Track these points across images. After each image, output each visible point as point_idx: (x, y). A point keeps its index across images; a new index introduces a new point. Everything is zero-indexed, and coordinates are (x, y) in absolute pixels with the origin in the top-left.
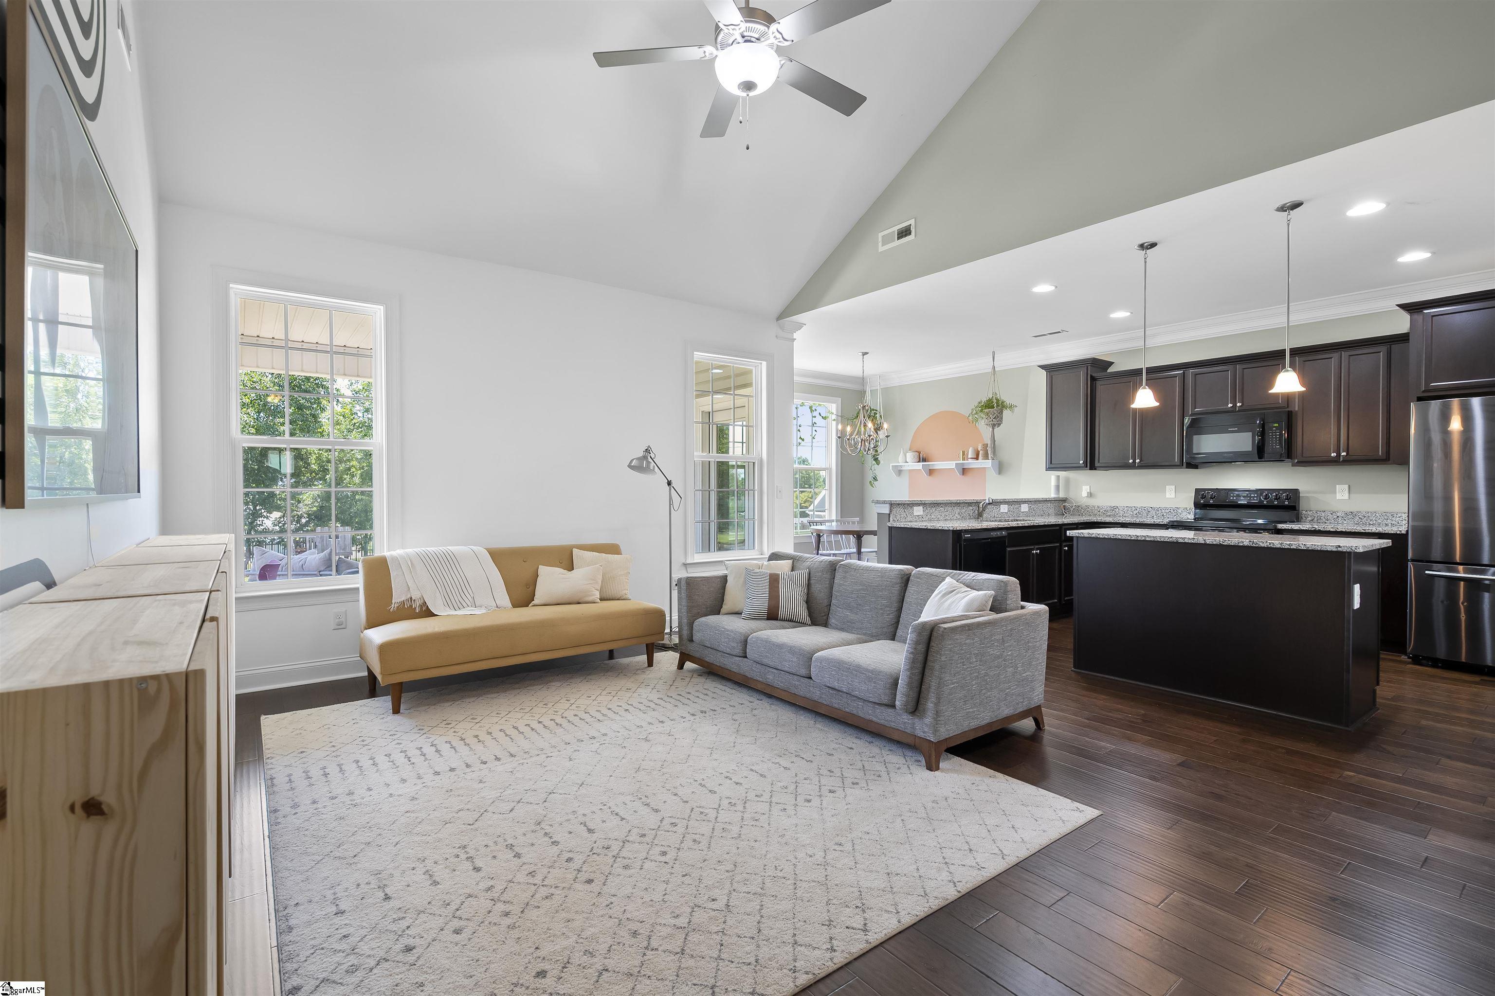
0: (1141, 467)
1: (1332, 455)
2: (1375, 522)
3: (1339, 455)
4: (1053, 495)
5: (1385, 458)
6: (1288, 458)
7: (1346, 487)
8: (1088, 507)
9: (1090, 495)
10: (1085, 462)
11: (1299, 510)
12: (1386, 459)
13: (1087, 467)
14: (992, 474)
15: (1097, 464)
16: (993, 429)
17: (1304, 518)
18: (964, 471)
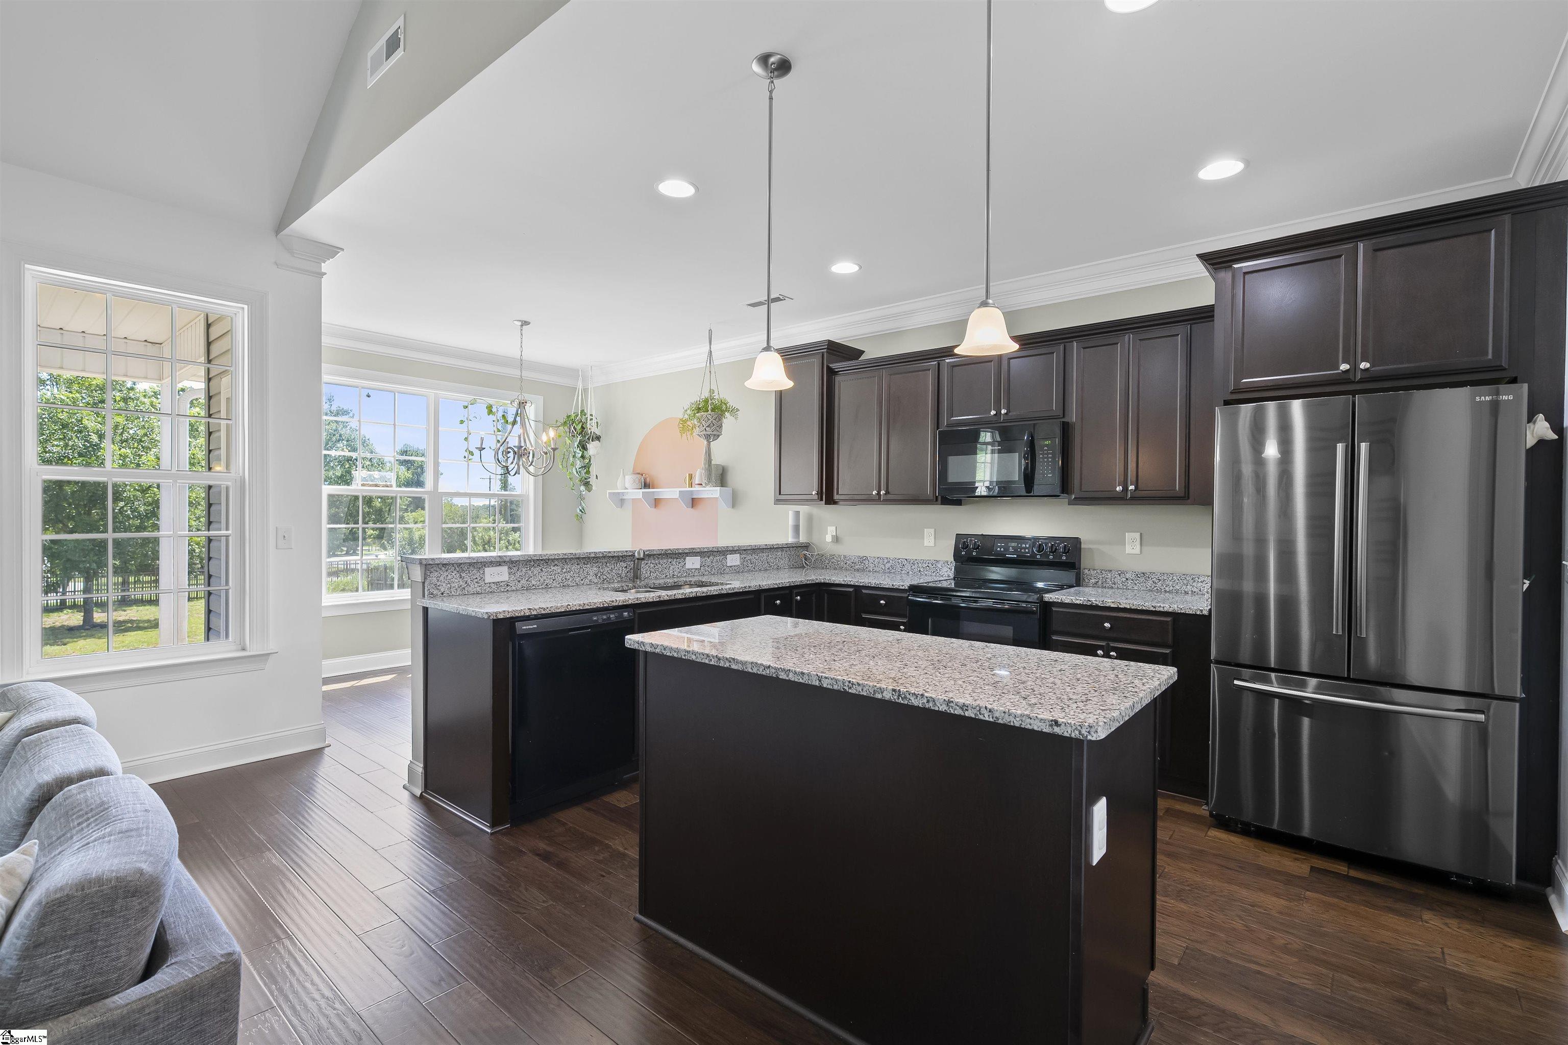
0: (888, 501)
1: (1118, 489)
2: (1171, 588)
3: (1125, 489)
4: (791, 540)
5: (1182, 495)
6: (1063, 493)
7: (1137, 535)
8: (833, 556)
9: (836, 539)
10: (820, 493)
11: (1080, 569)
12: (1185, 497)
13: (822, 500)
14: (723, 507)
15: (836, 497)
16: (709, 443)
17: (1087, 580)
18: (694, 502)
